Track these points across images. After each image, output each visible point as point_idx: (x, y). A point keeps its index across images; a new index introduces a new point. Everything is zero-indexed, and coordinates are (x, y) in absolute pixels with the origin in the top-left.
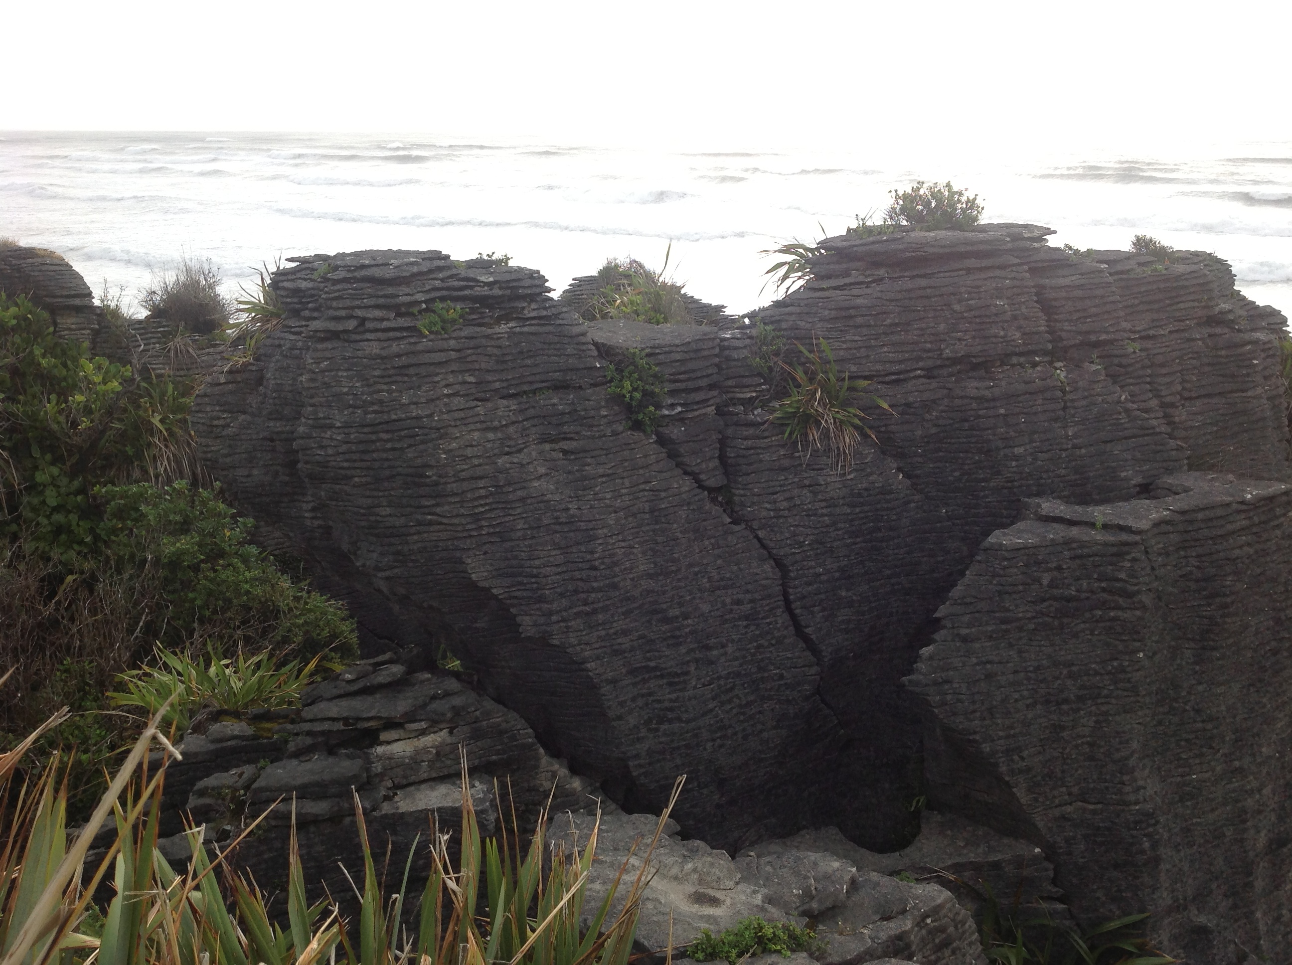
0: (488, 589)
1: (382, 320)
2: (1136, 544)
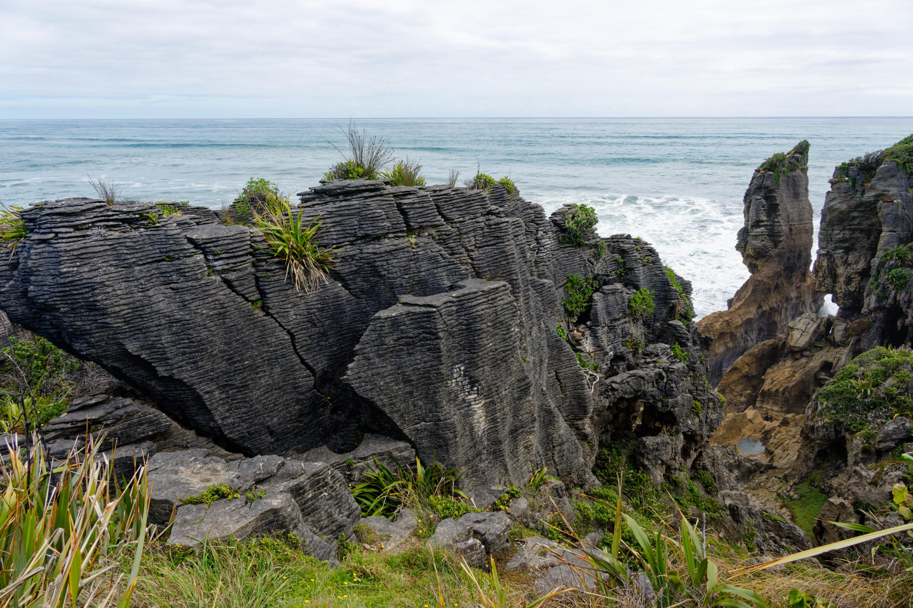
0: (139, 356)
1: (66, 233)
2: (435, 312)
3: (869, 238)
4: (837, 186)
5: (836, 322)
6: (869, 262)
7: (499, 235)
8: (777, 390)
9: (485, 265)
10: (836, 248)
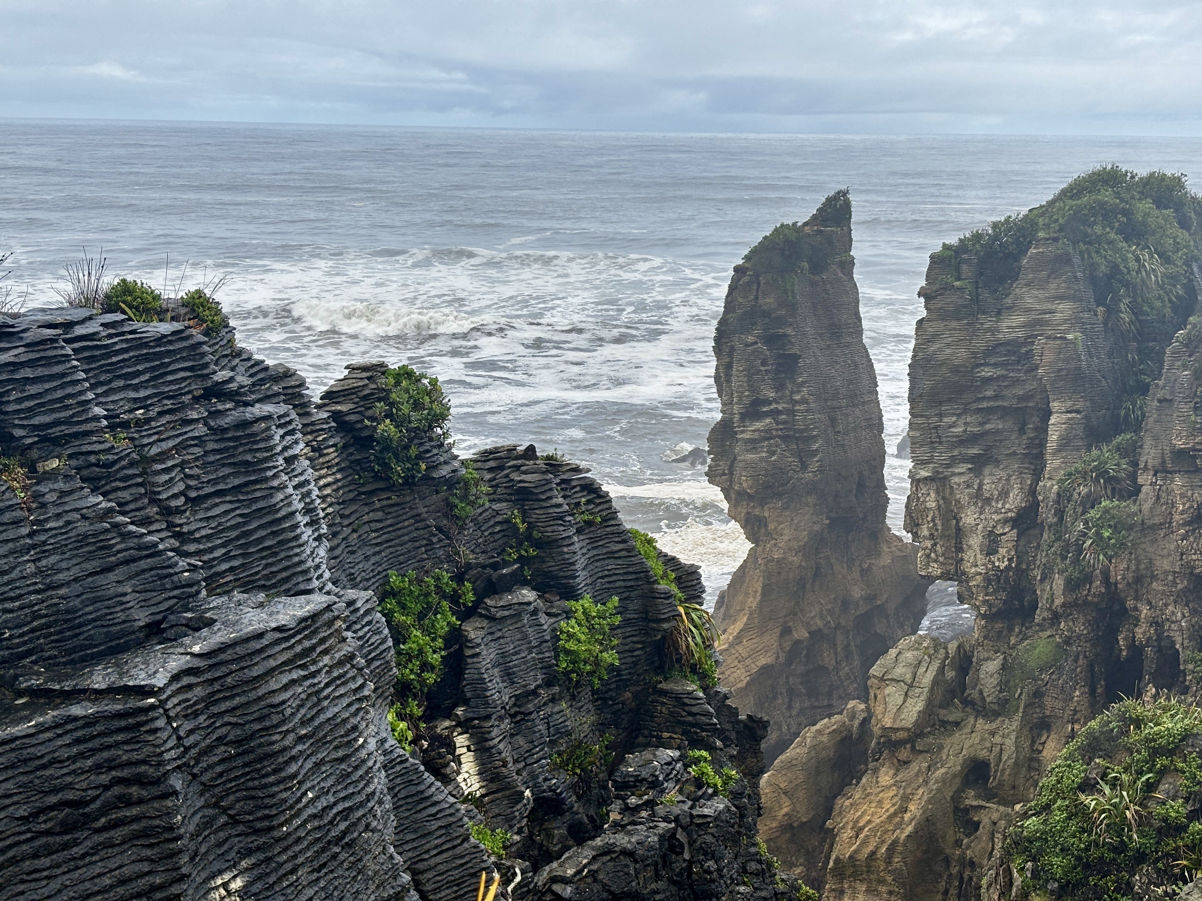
2: (152, 707)
3: (1022, 431)
4: (938, 303)
5: (979, 653)
6: (1033, 492)
7: (249, 457)
8: (873, 853)
9: (218, 553)
10: (953, 461)
